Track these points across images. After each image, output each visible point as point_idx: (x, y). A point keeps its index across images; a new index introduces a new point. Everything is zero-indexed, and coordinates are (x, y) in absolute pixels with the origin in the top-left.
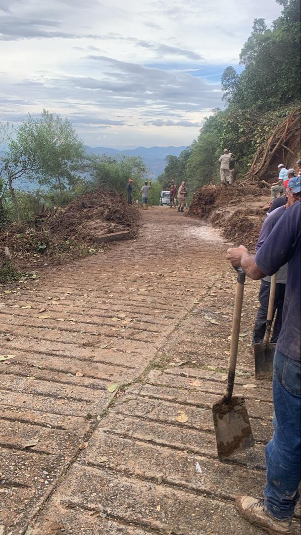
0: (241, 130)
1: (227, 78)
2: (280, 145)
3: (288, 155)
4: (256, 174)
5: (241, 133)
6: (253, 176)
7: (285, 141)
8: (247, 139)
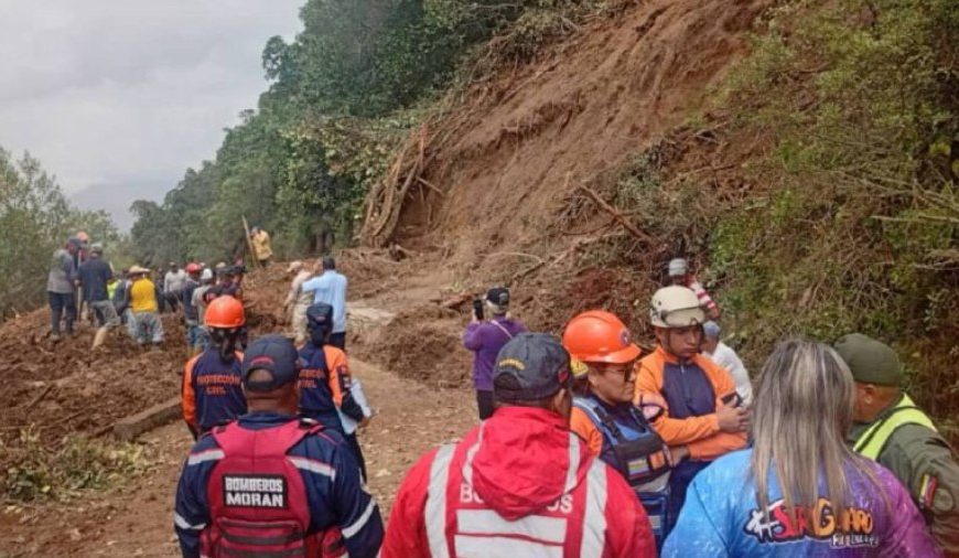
0: (332, 153)
1: (273, 56)
2: (414, 180)
3: (431, 196)
4: (379, 234)
5: (332, 158)
6: (373, 239)
7: (422, 168)
8: (345, 168)
